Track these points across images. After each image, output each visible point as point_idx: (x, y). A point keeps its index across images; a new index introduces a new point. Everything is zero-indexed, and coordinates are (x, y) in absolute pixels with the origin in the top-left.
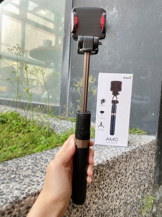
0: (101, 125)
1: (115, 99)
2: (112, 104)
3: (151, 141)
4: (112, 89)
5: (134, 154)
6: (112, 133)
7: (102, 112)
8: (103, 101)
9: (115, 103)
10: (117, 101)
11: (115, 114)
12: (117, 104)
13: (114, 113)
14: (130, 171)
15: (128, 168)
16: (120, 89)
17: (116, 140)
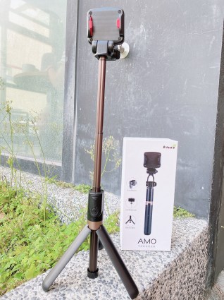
0: (130, 220)
1: (151, 179)
2: (146, 188)
3: (201, 231)
4: (146, 165)
5: (181, 261)
6: (147, 232)
7: (131, 200)
8: (133, 183)
9: (151, 185)
10: (154, 183)
11: (151, 203)
12: (155, 188)
13: (150, 200)
14: (176, 290)
15: (173, 287)
16: (158, 165)
17: (154, 241)
